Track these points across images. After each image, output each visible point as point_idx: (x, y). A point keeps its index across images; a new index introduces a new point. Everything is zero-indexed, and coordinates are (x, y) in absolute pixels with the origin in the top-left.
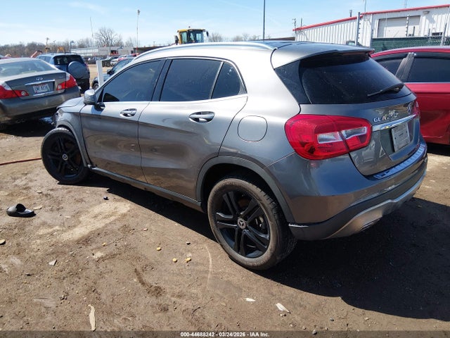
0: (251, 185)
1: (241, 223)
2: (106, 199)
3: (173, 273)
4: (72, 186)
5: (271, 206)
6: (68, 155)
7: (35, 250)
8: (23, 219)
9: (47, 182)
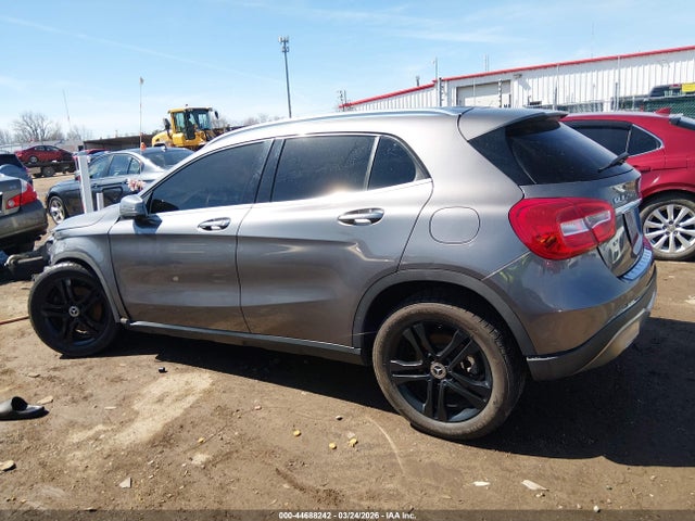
0: (455, 308)
1: (438, 370)
2: (163, 371)
3: (342, 466)
4: (88, 359)
5: (492, 336)
6: (80, 308)
7: (81, 468)
8: (29, 421)
9: (39, 357)
